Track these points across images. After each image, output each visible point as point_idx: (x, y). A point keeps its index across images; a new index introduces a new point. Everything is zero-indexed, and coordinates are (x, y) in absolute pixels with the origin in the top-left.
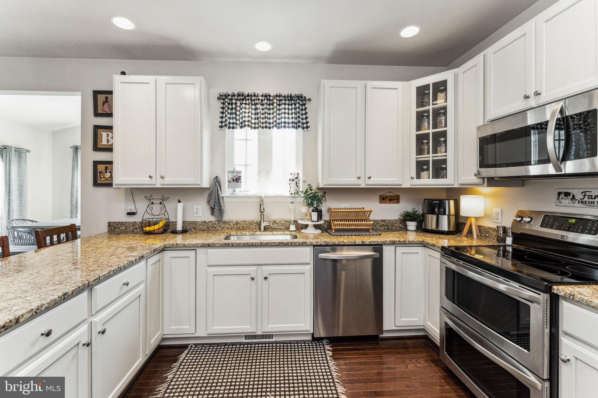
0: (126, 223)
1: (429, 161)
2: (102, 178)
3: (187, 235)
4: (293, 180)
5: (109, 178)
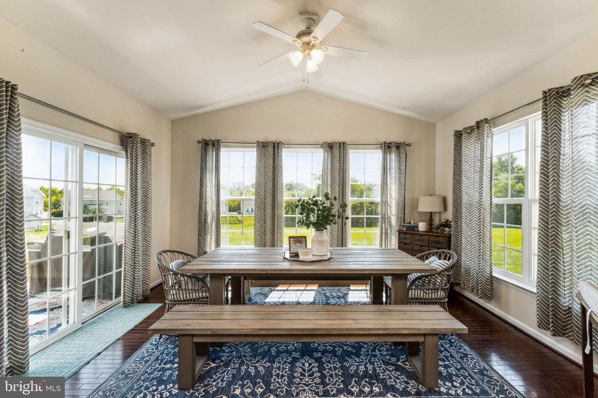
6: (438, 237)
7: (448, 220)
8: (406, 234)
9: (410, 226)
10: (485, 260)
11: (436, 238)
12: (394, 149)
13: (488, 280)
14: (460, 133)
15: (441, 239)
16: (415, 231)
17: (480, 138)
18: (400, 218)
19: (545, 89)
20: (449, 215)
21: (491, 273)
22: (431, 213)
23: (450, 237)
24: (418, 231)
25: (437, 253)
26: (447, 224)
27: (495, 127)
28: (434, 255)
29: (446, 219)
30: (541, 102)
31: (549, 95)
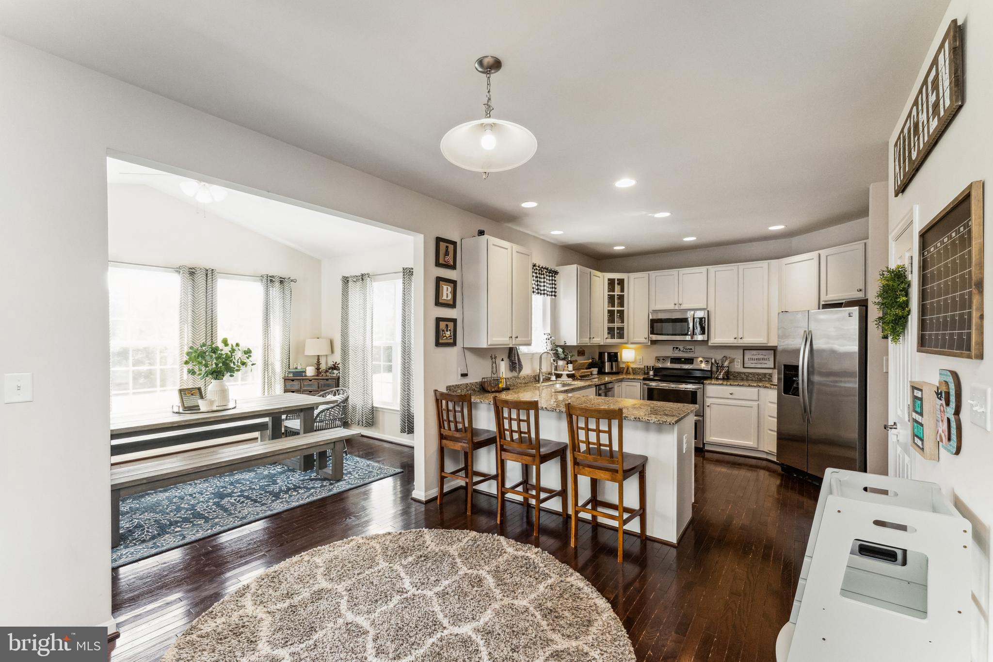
0: (461, 385)
1: (615, 327)
2: (443, 337)
3: (510, 392)
4: (549, 339)
5: (449, 337)
6: (327, 380)
7: (336, 363)
8: (293, 380)
9: (297, 372)
10: (368, 394)
11: (325, 381)
12: (277, 284)
13: (370, 410)
14: (347, 279)
15: (330, 382)
16: (303, 376)
17: (364, 287)
18: (286, 364)
19: (405, 267)
20: (337, 358)
21: (372, 404)
22: (319, 356)
23: (339, 378)
24: (306, 376)
25: (332, 392)
26: (335, 367)
27: (374, 282)
28: (329, 394)
29: (335, 362)
30: (402, 274)
31: (406, 271)
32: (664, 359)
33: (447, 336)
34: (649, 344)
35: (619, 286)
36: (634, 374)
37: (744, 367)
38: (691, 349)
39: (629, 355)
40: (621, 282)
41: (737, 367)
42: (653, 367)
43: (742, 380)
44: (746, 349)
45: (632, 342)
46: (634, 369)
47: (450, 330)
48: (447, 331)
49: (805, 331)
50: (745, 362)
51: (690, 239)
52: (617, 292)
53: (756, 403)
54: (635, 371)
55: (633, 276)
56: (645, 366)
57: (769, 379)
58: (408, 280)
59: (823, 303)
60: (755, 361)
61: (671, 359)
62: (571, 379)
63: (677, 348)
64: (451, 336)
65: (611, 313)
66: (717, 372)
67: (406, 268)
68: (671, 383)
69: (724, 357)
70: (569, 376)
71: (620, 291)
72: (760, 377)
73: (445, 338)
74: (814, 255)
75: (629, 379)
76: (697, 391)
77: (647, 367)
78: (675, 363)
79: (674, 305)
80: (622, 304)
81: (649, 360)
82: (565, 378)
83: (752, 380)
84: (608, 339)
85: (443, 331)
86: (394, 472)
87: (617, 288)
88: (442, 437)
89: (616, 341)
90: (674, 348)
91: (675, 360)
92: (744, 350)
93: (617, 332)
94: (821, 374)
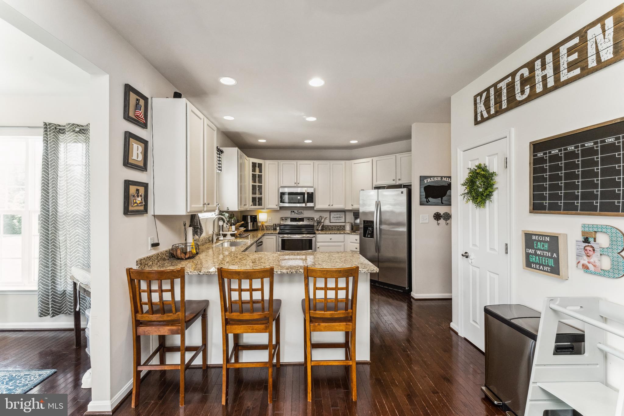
0: (152, 257)
1: (256, 197)
30: (42, 130)
31: (50, 128)
32: (286, 219)
33: (138, 202)
34: (279, 209)
35: (258, 168)
36: (267, 230)
37: (330, 222)
38: (302, 212)
39: (263, 217)
40: (260, 165)
41: (327, 223)
42: (279, 224)
43: (330, 230)
44: (331, 211)
45: (267, 208)
46: (266, 227)
47: (141, 196)
48: (138, 196)
49: (376, 201)
50: (331, 219)
51: (308, 142)
52: (257, 173)
53: (343, 243)
54: (268, 228)
55: (268, 162)
56: (274, 224)
57: (343, 228)
58: (53, 138)
59: (375, 186)
60: (336, 219)
61: (291, 218)
62: (234, 238)
63: (293, 212)
64: (142, 203)
65: (254, 187)
66: (317, 226)
67: (50, 124)
68: (297, 235)
69: (320, 216)
70: (232, 235)
71: (259, 172)
72: (339, 227)
73: (136, 204)
74: (370, 159)
75: (268, 234)
76: (312, 239)
77: (275, 224)
78: (293, 221)
79: (294, 184)
80: (260, 181)
81: (276, 220)
82: (229, 237)
83: (335, 230)
84: (252, 206)
85: (134, 196)
86: (41, 378)
87: (257, 169)
88: (138, 323)
89: (257, 207)
90: (291, 211)
91: (293, 220)
92: (330, 212)
93: (257, 201)
94: (386, 224)
